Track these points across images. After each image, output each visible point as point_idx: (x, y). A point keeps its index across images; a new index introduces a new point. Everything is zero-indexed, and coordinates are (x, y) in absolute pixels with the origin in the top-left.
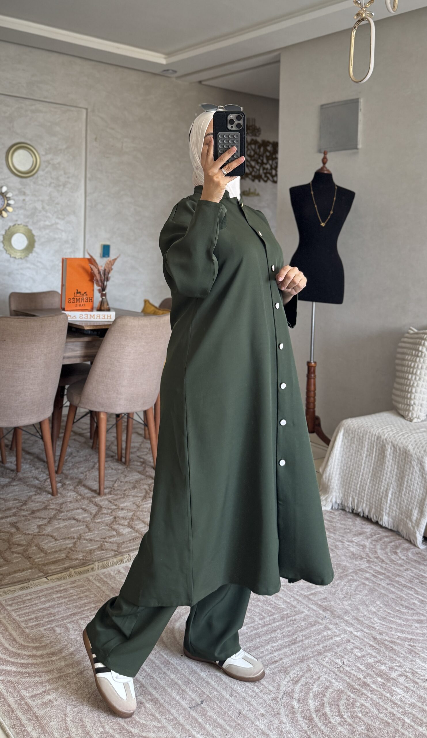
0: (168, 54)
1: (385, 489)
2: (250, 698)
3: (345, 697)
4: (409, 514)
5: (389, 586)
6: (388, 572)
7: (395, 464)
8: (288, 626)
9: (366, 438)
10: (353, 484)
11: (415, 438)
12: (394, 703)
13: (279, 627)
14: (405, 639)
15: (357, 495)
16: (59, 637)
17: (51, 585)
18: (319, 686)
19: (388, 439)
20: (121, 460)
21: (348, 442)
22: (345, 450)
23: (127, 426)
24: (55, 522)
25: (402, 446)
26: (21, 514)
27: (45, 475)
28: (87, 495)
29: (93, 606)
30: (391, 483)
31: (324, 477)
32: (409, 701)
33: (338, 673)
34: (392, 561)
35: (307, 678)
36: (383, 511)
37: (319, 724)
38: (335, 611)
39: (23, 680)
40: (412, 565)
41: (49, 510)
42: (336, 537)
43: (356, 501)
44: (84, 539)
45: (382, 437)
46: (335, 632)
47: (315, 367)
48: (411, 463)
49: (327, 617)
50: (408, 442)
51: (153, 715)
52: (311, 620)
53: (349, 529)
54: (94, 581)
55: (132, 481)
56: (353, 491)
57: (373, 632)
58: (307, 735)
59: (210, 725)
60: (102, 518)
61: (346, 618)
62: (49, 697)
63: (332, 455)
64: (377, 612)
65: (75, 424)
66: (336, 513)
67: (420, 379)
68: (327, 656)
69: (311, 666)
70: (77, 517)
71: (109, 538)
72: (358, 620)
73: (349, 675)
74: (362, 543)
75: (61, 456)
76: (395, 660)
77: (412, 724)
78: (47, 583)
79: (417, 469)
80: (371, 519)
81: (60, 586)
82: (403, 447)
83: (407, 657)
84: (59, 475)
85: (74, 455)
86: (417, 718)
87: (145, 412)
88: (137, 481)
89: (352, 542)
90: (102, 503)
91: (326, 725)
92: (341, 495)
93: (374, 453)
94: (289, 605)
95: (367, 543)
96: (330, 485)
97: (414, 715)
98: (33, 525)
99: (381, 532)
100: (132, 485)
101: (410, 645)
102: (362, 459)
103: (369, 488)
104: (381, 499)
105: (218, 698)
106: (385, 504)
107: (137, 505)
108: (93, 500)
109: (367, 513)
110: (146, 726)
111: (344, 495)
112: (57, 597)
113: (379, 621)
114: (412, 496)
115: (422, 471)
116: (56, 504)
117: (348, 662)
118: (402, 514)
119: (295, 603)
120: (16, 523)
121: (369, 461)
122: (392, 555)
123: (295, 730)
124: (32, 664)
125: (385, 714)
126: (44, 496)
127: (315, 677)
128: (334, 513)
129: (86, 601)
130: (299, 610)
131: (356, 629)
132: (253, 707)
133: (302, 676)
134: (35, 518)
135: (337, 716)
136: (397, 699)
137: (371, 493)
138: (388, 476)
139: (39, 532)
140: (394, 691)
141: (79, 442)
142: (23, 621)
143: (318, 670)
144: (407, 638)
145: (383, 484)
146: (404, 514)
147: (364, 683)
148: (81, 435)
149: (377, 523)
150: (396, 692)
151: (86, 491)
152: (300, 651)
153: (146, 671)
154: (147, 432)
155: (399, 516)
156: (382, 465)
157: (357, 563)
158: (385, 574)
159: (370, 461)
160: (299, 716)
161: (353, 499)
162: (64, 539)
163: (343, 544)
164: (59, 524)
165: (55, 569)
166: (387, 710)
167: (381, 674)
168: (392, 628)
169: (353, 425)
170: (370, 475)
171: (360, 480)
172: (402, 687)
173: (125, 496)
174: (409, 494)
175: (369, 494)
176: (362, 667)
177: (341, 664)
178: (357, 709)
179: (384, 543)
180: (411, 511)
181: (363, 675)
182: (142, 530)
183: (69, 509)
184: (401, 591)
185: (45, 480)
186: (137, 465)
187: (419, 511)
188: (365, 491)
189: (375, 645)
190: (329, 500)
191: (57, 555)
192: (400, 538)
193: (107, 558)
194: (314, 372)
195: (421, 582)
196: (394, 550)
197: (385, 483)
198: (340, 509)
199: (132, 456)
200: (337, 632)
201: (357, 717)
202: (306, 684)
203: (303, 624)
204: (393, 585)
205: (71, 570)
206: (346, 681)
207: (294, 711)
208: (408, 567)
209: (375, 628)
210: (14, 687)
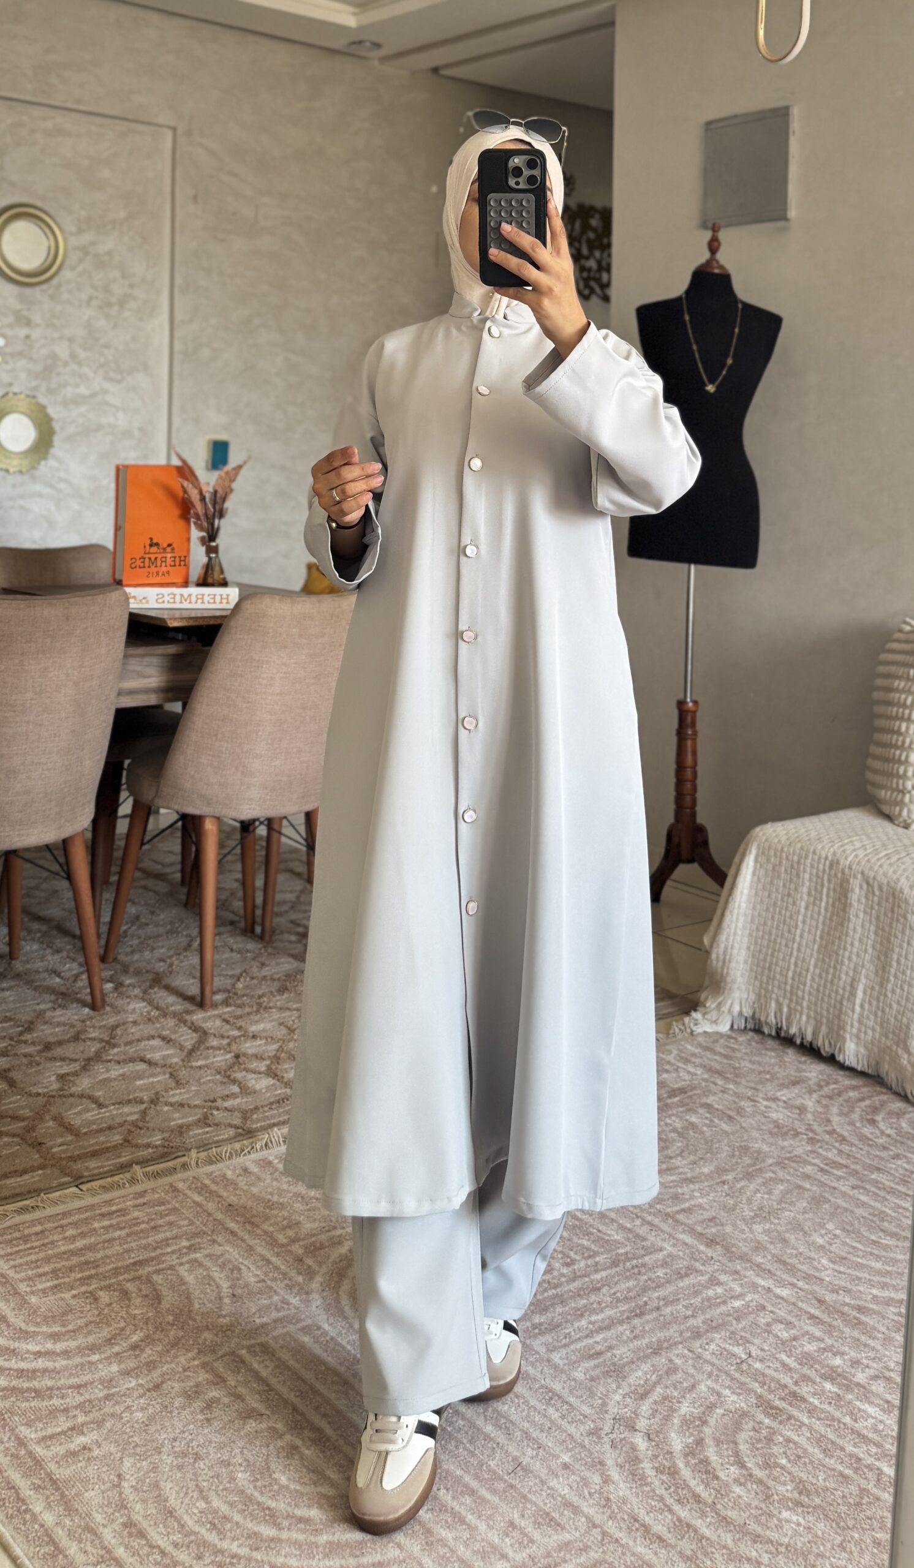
0: (362, 7)
1: (849, 980)
2: (538, 1432)
3: (751, 1424)
4: (902, 1035)
5: (856, 1191)
6: (854, 1163)
7: (871, 922)
8: (628, 1278)
9: (805, 864)
10: (778, 969)
12: (859, 1435)
13: (605, 1282)
15: (788, 995)
16: (106, 1311)
17: (89, 1201)
18: (694, 1403)
19: (854, 867)
20: (253, 931)
21: (766, 875)
22: (761, 893)
24: (99, 1068)
25: (886, 881)
26: (19, 1052)
28: (172, 1008)
29: (185, 1243)
30: (863, 966)
31: (714, 956)
33: (737, 1375)
34: (863, 1138)
35: (666, 1387)
36: (845, 1031)
37: (692, 1483)
38: (734, 1245)
39: (24, 1405)
40: (908, 1145)
41: (84, 1041)
42: (741, 1090)
43: (785, 1010)
44: (167, 1104)
46: (731, 1290)
47: (694, 712)
48: (906, 918)
49: (715, 1258)
50: (900, 873)
52: (681, 1264)
53: (768, 1072)
54: (187, 1192)
55: (276, 976)
56: (779, 987)
57: (817, 1288)
58: (665, 1505)
60: (207, 1058)
61: (759, 1259)
62: (82, 1440)
63: (730, 905)
64: (827, 1247)
65: (145, 847)
66: (740, 1039)
68: (712, 1341)
69: (678, 1361)
70: (148, 1056)
71: (224, 1100)
72: (784, 1263)
73: (761, 1379)
74: (798, 1102)
75: (111, 923)
76: (865, 1345)
78: (80, 1198)
80: (819, 1049)
81: (109, 1202)
82: (889, 883)
83: (891, 1339)
84: (107, 965)
85: (143, 920)
88: (288, 976)
89: (775, 1099)
90: (208, 1025)
91: (707, 1484)
92: (752, 997)
93: (824, 898)
94: (631, 1236)
95: (810, 1103)
96: (728, 974)
98: (47, 1075)
99: (840, 1078)
100: (276, 984)
102: (799, 913)
103: (813, 980)
104: (841, 1004)
105: (467, 1433)
106: (851, 1013)
107: (289, 1029)
108: (188, 1017)
109: (809, 1038)
111: (759, 996)
112: (103, 1227)
113: (832, 1266)
116: (100, 1027)
117: (759, 1352)
118: (887, 1037)
119: (643, 1231)
120: (9, 1070)
121: (812, 917)
122: (864, 1126)
123: (637, 1495)
124: (45, 1371)
125: (839, 1458)
126: (74, 1011)
127: (685, 1384)
128: (735, 1039)
129: (168, 1234)
130: (653, 1245)
131: (781, 1283)
132: (544, 1450)
133: (657, 1383)
134: (53, 1059)
135: (732, 1465)
136: (865, 1426)
137: (818, 990)
138: (855, 951)
139: (62, 1089)
140: (860, 1410)
141: (156, 893)
142: (23, 1280)
143: (691, 1371)
144: (892, 1299)
145: (844, 968)
146: (891, 1036)
147: (794, 1395)
148: (159, 877)
149: (831, 1059)
150: (865, 1411)
151: (171, 999)
155: (880, 1041)
156: (843, 925)
157: (786, 1143)
158: (846, 1167)
159: (816, 916)
161: (779, 1007)
162: (119, 1103)
163: (754, 1106)
164: (108, 1070)
165: (99, 1167)
166: (842, 1449)
167: (832, 1375)
168: (859, 1279)
169: (777, 836)
170: (816, 947)
171: (793, 960)
172: (878, 1402)
173: (261, 1008)
174: (902, 989)
175: (814, 993)
176: (789, 1361)
177: (744, 1356)
178: (776, 1450)
179: (846, 1101)
180: (908, 1027)
181: (792, 1378)
183: (130, 1038)
186: (291, 942)
188: (805, 985)
189: (822, 1316)
190: (725, 1009)
191: (102, 1139)
192: (884, 1090)
193: (218, 1142)
194: (693, 724)
196: (869, 1117)
197: (848, 967)
198: (750, 1030)
199: (277, 920)
200: (738, 1290)
201: (777, 1465)
202: (665, 1398)
203: (660, 1273)
204: (865, 1189)
205: (136, 1168)
206: (756, 1392)
207: (637, 1457)
208: (900, 1151)
209: (822, 1280)
210: (4, 1419)
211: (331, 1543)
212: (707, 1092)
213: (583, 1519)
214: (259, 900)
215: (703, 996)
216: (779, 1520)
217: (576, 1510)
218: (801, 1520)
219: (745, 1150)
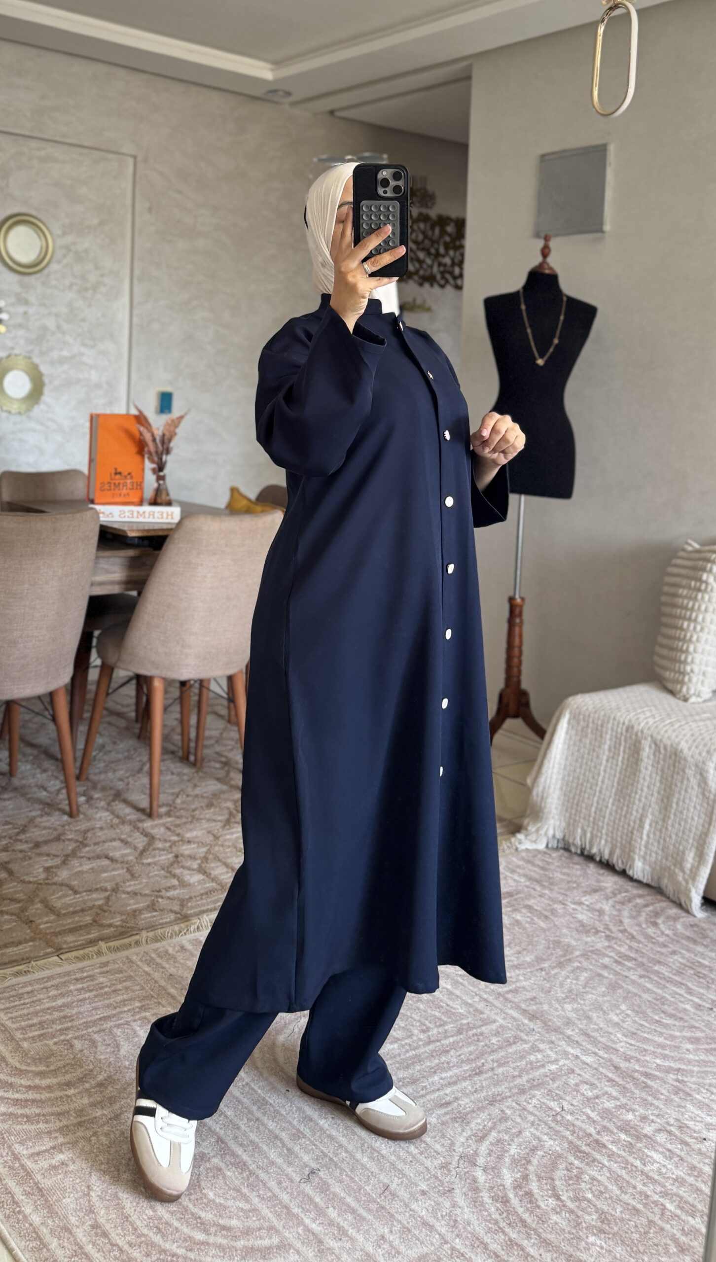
0: (277, 63)
1: (639, 816)
2: (402, 1164)
3: (564, 1166)
4: (679, 859)
5: (642, 980)
6: (640, 956)
7: (657, 773)
8: (469, 1044)
9: (607, 728)
10: (584, 805)
11: (691, 730)
12: (647, 1177)
13: (454, 1046)
14: (668, 1070)
15: (591, 824)
16: (79, 1055)
17: (67, 968)
18: (520, 1145)
19: (645, 731)
20: (187, 759)
21: (576, 734)
22: (572, 748)
23: (199, 702)
24: (75, 862)
25: (668, 743)
26: (16, 848)
27: (57, 782)
28: (129, 818)
29: (137, 1004)
30: (650, 806)
31: (534, 793)
32: (673, 1174)
33: (553, 1125)
34: (649, 938)
35: (499, 1132)
36: (634, 853)
37: (520, 1210)
38: (550, 1020)
39: (19, 1127)
40: (682, 944)
41: (64, 841)
42: (554, 895)
43: (588, 835)
44: (124, 892)
45: (636, 727)
46: (548, 1056)
47: (521, 607)
48: (684, 771)
49: (536, 1030)
50: (681, 736)
51: (238, 1190)
52: (509, 1034)
53: (575, 882)
54: (139, 963)
55: (205, 795)
56: (584, 819)
57: (614, 1057)
58: (500, 1228)
59: (334, 1208)
60: (154, 857)
61: (569, 1032)
63: (548, 756)
64: (621, 1024)
65: (110, 697)
66: (554, 855)
67: (702, 629)
68: (534, 1096)
69: (508, 1112)
70: (111, 854)
71: (166, 891)
72: (588, 1036)
73: (571, 1128)
74: (598, 906)
75: (85, 750)
76: (651, 1104)
77: (678, 1212)
78: (60, 966)
79: (694, 782)
80: (614, 866)
81: (82, 970)
82: (672, 745)
83: (672, 1100)
84: (81, 783)
85: (108, 748)
86: (686, 1202)
87: (230, 679)
88: (214, 795)
89: (580, 903)
90: (154, 832)
91: (532, 1212)
92: (564, 824)
93: (621, 754)
94: (471, 1010)
95: (607, 907)
96: (545, 807)
97: (681, 1198)
98: (37, 867)
99: (630, 888)
100: (206, 801)
101: (678, 1080)
102: (601, 764)
103: (611, 814)
104: (632, 833)
105: (348, 1163)
106: (639, 840)
107: (214, 836)
108: (140, 825)
109: (606, 856)
110: (225, 1208)
111: (568, 824)
112: (77, 990)
113: (625, 1039)
114: (685, 828)
115: (703, 785)
116: (76, 831)
117: (570, 1107)
118: (667, 859)
119: (481, 1006)
120: (9, 862)
121: (611, 768)
122: (648, 927)
123: (478, 1218)
124: (34, 1101)
125: (632, 1194)
126: (56, 818)
127: (514, 1131)
128: (550, 855)
129: (125, 997)
130: (489, 1018)
131: (586, 1052)
132: (407, 1179)
133: (492, 1128)
134: (40, 855)
135: (550, 1197)
136: (653, 1170)
137: (614, 822)
138: (644, 794)
139: (47, 879)
140: (647, 1156)
141: (118, 727)
142: (17, 1029)
143: (518, 1119)
144: (671, 1068)
145: (635, 807)
146: (670, 859)
147: (597, 1142)
148: (119, 715)
149: (623, 873)
150: (651, 1157)
151: (128, 810)
152: (489, 1086)
153: (226, 1116)
154: (233, 713)
155: (661, 862)
156: (635, 774)
157: (589, 939)
158: (635, 960)
159: (614, 767)
160: (486, 1196)
161: (584, 833)
162: (90, 891)
163: (564, 908)
164: (81, 865)
165: (74, 941)
166: (635, 1188)
167: (626, 1128)
168: (646, 1050)
169: (585, 705)
170: (614, 790)
171: (596, 799)
172: (661, 1150)
173: (194, 819)
174: (680, 824)
175: (611, 824)
176: (593, 1115)
177: (559, 1110)
179: (635, 906)
180: (683, 853)
181: (595, 1128)
182: (222, 877)
183: (97, 840)
184: (661, 988)
185: (59, 791)
186: (215, 768)
187: (696, 854)
188: (604, 818)
189: (617, 1079)
190: (542, 832)
191: (77, 919)
192: (664, 899)
193: (162, 924)
194: (520, 615)
195: (698, 974)
196: (652, 920)
197: (638, 806)
198: (561, 848)
199: (206, 752)
200: (553, 1056)
201: (585, 1199)
202: (499, 1141)
203: (494, 1040)
204: (650, 978)
205: (102, 944)
206: (567, 1139)
207: (477, 1188)
208: (676, 947)
209: (618, 1050)
210: (3, 1138)
211: (245, 1247)
212: (529, 896)
213: (437, 1236)
214: (193, 735)
215: (526, 822)
216: (587, 1243)
217: (431, 1228)
218: (603, 1244)
219: (557, 943)
